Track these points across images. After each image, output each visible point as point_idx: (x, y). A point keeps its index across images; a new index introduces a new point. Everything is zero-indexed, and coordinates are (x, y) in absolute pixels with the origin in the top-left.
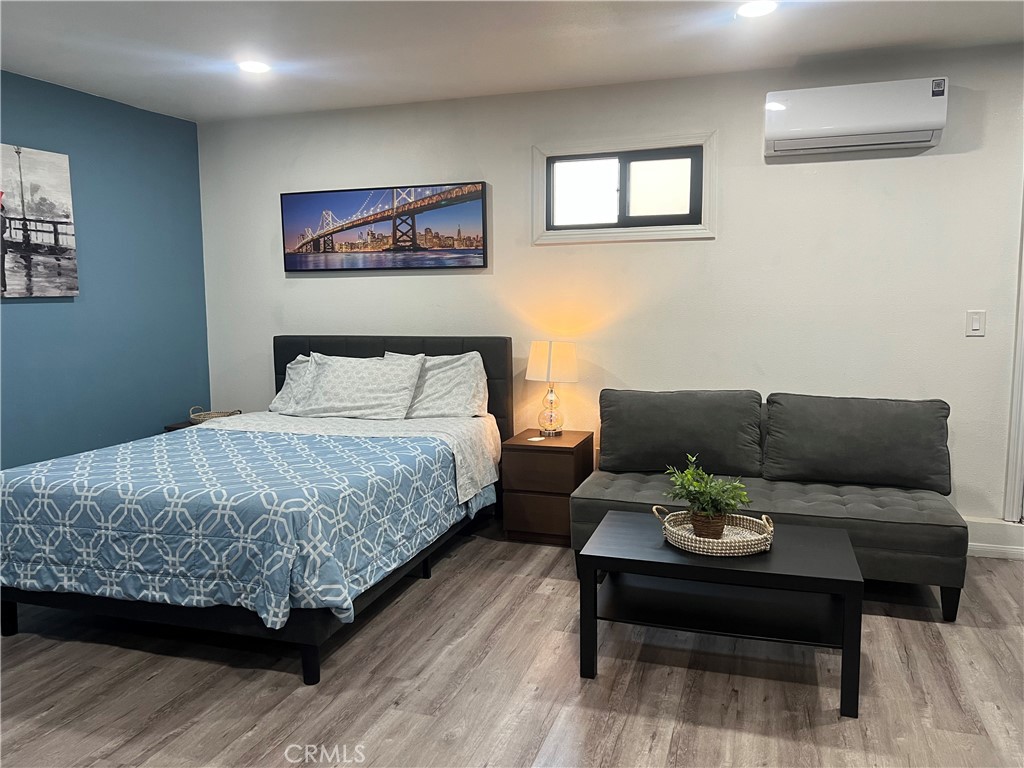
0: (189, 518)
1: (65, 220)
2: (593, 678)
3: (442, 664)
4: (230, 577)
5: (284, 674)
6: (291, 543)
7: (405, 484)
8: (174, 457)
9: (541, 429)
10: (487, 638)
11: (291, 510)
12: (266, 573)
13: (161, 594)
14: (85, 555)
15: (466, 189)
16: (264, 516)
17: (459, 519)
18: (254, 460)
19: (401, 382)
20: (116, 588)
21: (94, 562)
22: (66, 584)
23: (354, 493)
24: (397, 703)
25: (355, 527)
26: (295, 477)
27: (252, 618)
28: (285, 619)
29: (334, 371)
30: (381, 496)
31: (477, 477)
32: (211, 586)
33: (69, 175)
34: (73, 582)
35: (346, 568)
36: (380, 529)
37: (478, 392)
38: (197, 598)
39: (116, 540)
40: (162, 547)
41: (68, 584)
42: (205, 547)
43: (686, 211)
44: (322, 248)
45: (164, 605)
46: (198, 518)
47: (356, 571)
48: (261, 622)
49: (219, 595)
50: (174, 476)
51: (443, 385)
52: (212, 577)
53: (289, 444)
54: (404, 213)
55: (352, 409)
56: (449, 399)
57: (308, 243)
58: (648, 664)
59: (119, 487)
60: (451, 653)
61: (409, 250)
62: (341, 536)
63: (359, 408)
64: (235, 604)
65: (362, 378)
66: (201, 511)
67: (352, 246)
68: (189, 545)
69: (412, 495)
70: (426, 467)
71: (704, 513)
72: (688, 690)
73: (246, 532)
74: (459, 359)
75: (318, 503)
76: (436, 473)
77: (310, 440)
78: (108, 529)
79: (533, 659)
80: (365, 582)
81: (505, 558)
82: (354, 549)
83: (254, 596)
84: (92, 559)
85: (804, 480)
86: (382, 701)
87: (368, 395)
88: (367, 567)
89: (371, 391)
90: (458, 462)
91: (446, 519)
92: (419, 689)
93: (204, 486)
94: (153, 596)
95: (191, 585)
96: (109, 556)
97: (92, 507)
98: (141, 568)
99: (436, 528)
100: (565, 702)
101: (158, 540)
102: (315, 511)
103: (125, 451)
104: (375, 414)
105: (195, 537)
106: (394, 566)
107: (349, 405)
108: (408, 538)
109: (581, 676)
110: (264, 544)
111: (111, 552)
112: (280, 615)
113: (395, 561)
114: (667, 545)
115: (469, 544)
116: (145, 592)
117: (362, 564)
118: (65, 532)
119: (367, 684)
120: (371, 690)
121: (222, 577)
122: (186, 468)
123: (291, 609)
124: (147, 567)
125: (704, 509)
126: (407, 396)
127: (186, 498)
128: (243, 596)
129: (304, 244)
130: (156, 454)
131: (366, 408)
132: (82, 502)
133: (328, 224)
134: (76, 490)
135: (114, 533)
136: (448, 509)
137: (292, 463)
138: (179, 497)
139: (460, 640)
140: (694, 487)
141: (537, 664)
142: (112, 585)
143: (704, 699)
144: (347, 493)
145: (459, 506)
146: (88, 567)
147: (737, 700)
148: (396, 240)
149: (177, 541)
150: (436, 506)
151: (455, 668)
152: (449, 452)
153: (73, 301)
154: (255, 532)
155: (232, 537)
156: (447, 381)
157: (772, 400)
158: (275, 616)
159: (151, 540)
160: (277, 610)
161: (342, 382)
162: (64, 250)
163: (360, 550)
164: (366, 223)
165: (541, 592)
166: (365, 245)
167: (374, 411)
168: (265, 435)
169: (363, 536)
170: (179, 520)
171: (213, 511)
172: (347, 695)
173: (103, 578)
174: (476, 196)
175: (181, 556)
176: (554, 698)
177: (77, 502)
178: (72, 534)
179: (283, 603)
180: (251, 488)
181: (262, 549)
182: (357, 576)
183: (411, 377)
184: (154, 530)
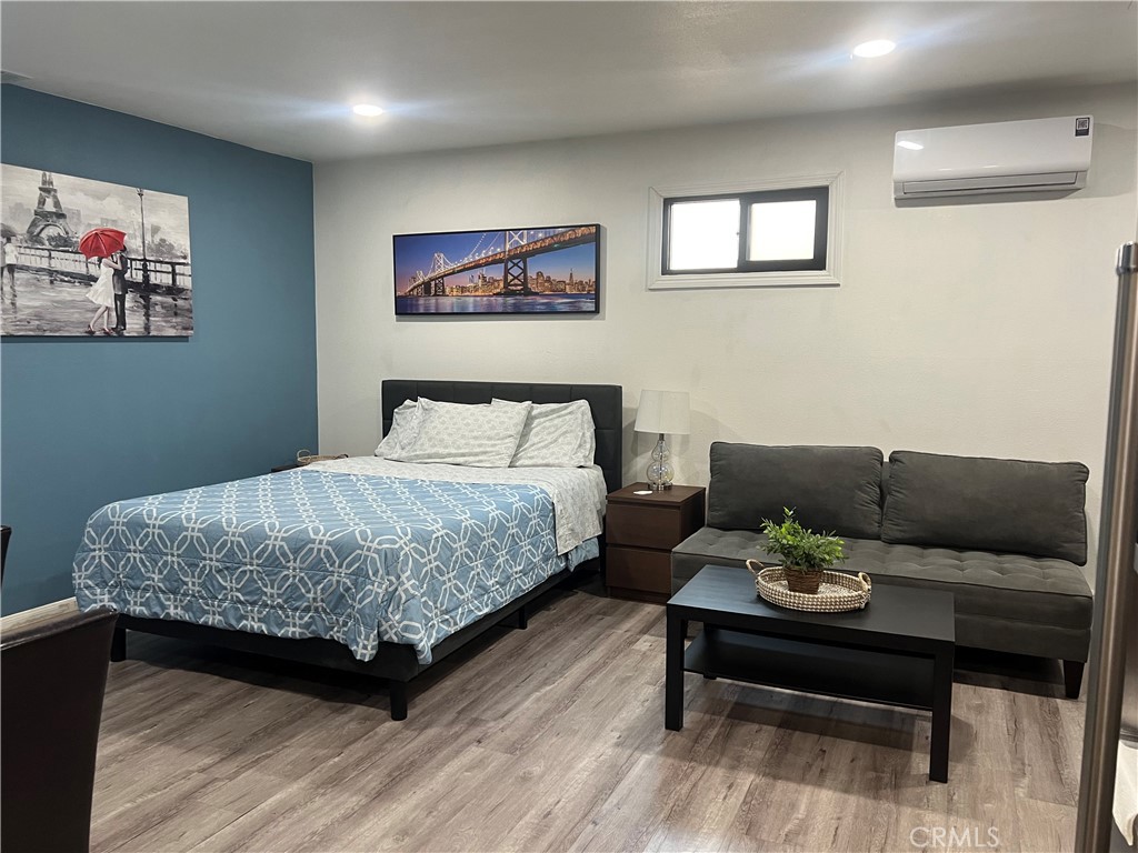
0: (288, 551)
1: (182, 261)
2: (678, 730)
3: (528, 709)
4: (324, 610)
5: (373, 709)
6: (382, 578)
7: (501, 530)
8: (278, 495)
9: (649, 482)
10: (577, 688)
11: (384, 546)
12: (357, 606)
13: (259, 624)
14: (190, 584)
15: (579, 232)
16: (359, 552)
17: (558, 570)
18: (353, 501)
19: (507, 429)
20: (218, 617)
21: (199, 592)
22: (172, 611)
23: (447, 534)
24: (479, 742)
25: (447, 568)
26: (391, 518)
27: (344, 650)
28: (374, 652)
29: (439, 418)
30: (475, 539)
31: (578, 529)
32: (306, 619)
33: (187, 216)
34: (179, 611)
35: (436, 608)
36: (473, 572)
37: (585, 442)
38: (293, 629)
39: (219, 571)
40: (261, 579)
41: (175, 612)
42: (301, 579)
43: (810, 256)
44: (433, 292)
45: (261, 635)
46: (296, 552)
47: (447, 612)
48: (351, 654)
49: (313, 627)
50: (276, 512)
51: (549, 434)
52: (307, 609)
53: (391, 487)
54: (515, 256)
55: (456, 455)
56: (553, 448)
57: (419, 285)
58: (736, 721)
59: (224, 520)
60: (538, 700)
61: (520, 294)
62: (432, 576)
63: (463, 455)
64: (328, 637)
65: (468, 424)
66: (299, 545)
67: (463, 289)
68: (286, 577)
69: (507, 541)
70: (523, 513)
71: (797, 568)
72: (774, 747)
73: (340, 566)
74: (566, 408)
75: (411, 541)
76: (534, 522)
77: (411, 485)
78: (212, 560)
79: (620, 710)
80: (456, 624)
81: (605, 614)
82: (446, 589)
83: (346, 629)
84: (197, 588)
85: (925, 543)
86: (464, 739)
87: (472, 442)
88: (457, 608)
89: (476, 438)
90: (558, 512)
91: (543, 570)
92: (502, 730)
93: (303, 522)
94: (252, 627)
95: (287, 617)
96: (213, 586)
97: (198, 538)
98: (242, 599)
99: (532, 577)
100: (645, 751)
101: (258, 572)
102: (407, 549)
103: (231, 490)
104: (479, 461)
105: (293, 570)
106: (486, 610)
107: (454, 451)
108: (503, 585)
109: (667, 728)
110: (356, 580)
111: (215, 582)
112: (369, 648)
113: (487, 606)
114: (760, 599)
115: (570, 599)
116: (244, 622)
117: (452, 606)
118: (173, 562)
119: (453, 723)
120: (456, 728)
121: (316, 610)
122: (288, 506)
123: (379, 643)
124: (248, 598)
125: (797, 564)
126: (511, 444)
127: (286, 532)
128: (336, 629)
129: (415, 287)
130: (261, 493)
131: (470, 455)
132: (189, 533)
133: (439, 267)
134: (184, 521)
135: (218, 564)
136: (546, 559)
137: (390, 505)
138: (279, 531)
139: (548, 688)
140: (789, 540)
141: (624, 714)
142: (214, 614)
143: (790, 756)
144: (439, 534)
145: (558, 557)
146: (193, 596)
147: (823, 759)
148: (507, 284)
149: (275, 574)
150: (533, 554)
151: (541, 713)
152: (548, 501)
153: (187, 341)
154: (349, 566)
155: (327, 571)
156: (553, 429)
157: (894, 458)
158: (364, 650)
159: (251, 571)
160: (366, 642)
161: (447, 428)
162: (181, 290)
163: (451, 591)
164: (478, 266)
165: (638, 648)
166: (476, 288)
167: (477, 458)
168: (368, 478)
169: (454, 577)
170: (278, 553)
171: (310, 546)
172: (432, 732)
173: (206, 608)
174: (591, 239)
175: (279, 589)
176: (635, 746)
177: (185, 533)
178: (179, 564)
179: (372, 636)
180: (348, 525)
181: (355, 584)
182: (447, 617)
183: (516, 425)
184: (255, 562)
